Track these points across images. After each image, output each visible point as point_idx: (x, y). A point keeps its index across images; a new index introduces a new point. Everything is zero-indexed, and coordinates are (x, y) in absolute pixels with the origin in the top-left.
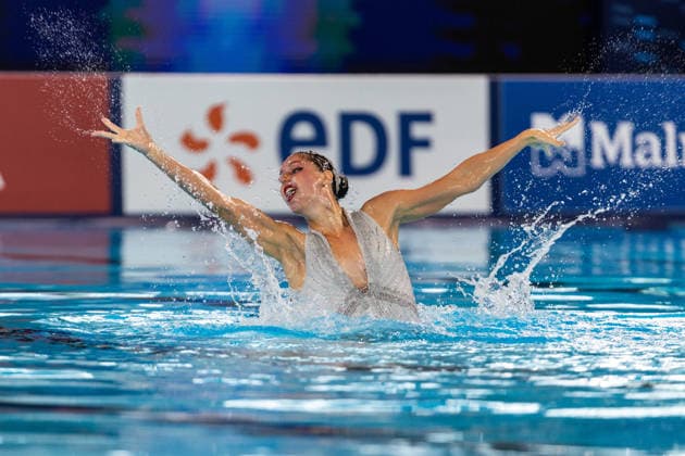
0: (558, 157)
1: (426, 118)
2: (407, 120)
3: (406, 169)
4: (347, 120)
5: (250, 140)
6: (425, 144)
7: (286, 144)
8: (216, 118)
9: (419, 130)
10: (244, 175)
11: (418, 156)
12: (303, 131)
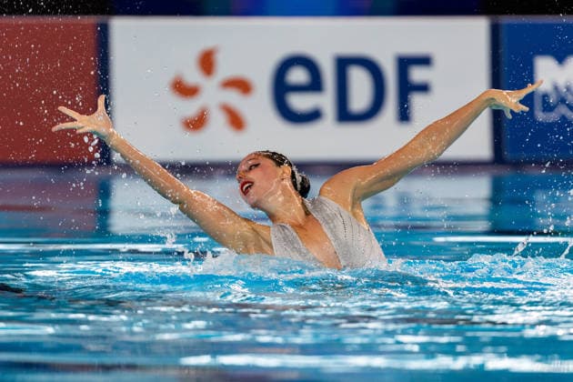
0: (562, 101)
1: (425, 61)
2: (405, 63)
3: (404, 115)
4: (343, 64)
5: (242, 86)
6: (424, 88)
7: (281, 89)
8: (207, 62)
9: (417, 74)
10: (236, 121)
11: (417, 101)
12: (298, 76)
